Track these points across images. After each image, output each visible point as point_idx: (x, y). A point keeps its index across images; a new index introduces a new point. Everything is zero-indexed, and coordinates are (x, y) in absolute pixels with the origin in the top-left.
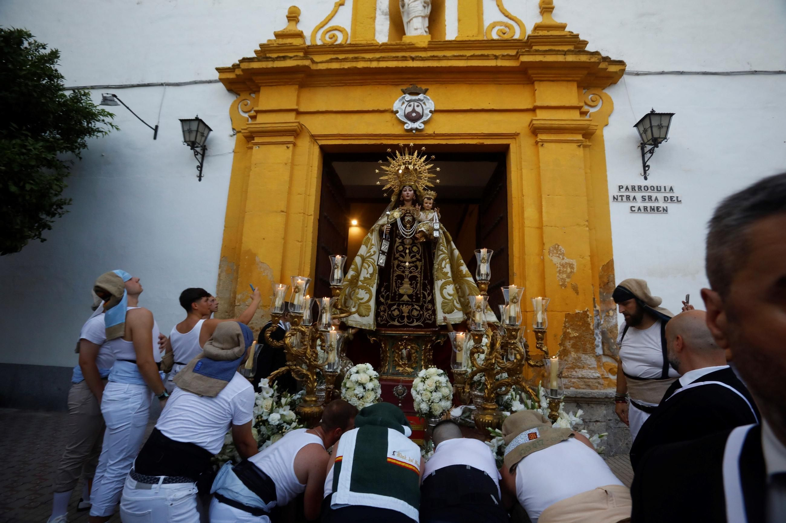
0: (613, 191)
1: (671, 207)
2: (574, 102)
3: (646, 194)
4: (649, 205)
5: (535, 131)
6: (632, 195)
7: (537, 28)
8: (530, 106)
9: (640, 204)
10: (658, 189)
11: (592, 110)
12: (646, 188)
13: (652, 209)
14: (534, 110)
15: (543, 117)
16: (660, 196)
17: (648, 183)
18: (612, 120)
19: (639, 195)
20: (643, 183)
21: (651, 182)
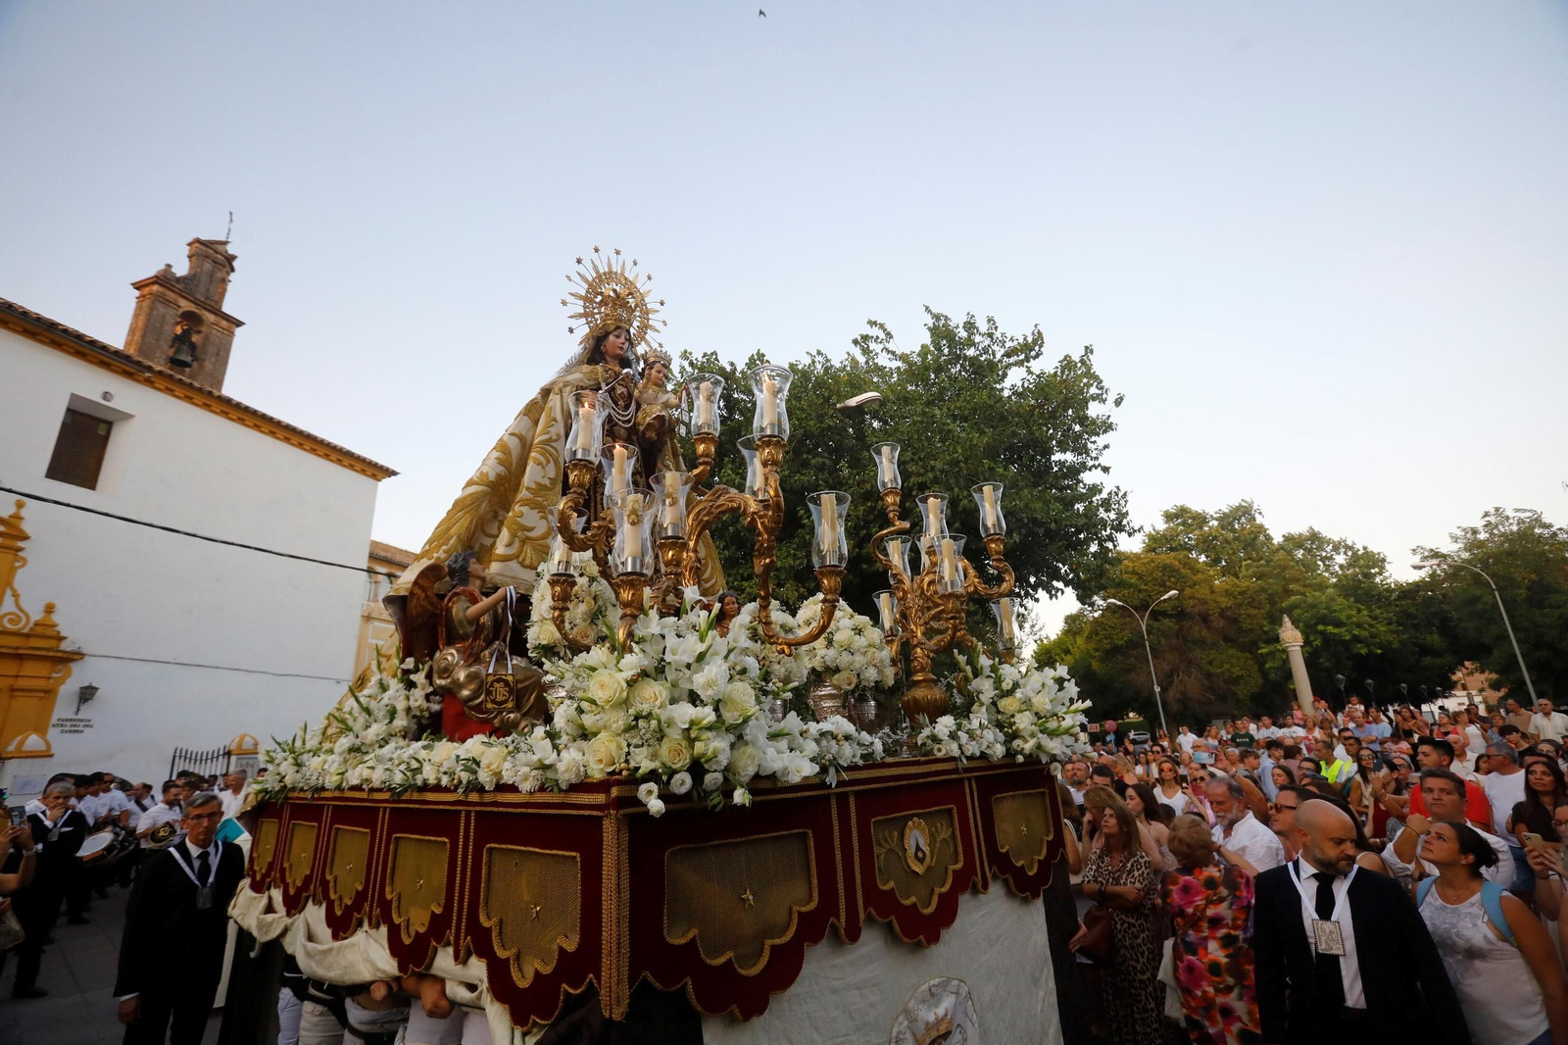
0: (54, 721)
1: (86, 730)
2: (45, 674)
3: (74, 723)
4: (73, 729)
5: (13, 690)
6: (64, 723)
7: (37, 624)
8: (14, 674)
9: (68, 728)
10: (82, 720)
11: (54, 675)
12: (75, 720)
13: (75, 731)
14: (17, 676)
15: (22, 683)
16: (82, 724)
17: (77, 717)
18: (67, 681)
19: (69, 723)
20: (74, 717)
21: (80, 716)
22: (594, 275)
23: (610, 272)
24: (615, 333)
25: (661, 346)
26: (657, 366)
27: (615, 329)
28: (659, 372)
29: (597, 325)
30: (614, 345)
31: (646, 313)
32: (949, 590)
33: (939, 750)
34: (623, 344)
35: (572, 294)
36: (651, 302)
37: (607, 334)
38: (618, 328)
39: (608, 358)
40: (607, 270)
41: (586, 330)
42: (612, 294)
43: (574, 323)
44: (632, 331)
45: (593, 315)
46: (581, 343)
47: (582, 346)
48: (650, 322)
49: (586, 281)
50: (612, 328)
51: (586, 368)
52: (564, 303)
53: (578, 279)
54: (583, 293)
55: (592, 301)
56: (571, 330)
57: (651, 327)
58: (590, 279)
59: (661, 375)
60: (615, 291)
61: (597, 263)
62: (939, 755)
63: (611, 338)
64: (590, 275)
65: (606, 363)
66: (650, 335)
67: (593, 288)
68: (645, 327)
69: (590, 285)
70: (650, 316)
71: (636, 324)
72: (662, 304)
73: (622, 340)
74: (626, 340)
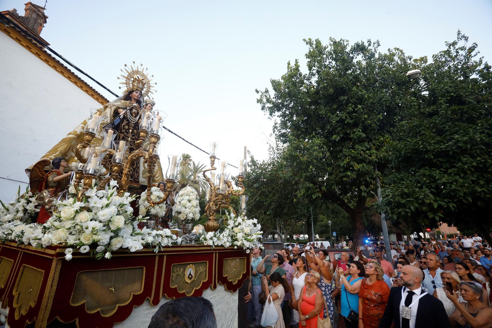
22: (131, 71)
23: (138, 71)
24: (136, 91)
25: (153, 99)
26: (149, 105)
27: (136, 90)
28: (150, 107)
29: (130, 88)
30: (135, 95)
31: (149, 87)
32: (221, 192)
33: (206, 243)
34: (138, 95)
35: (122, 76)
36: (152, 83)
37: (133, 91)
38: (137, 90)
39: (132, 100)
40: (136, 70)
41: (126, 89)
42: (137, 78)
43: (121, 86)
44: (143, 92)
45: (129, 84)
46: (123, 93)
47: (123, 94)
48: (151, 90)
49: (128, 72)
50: (135, 89)
51: (123, 101)
52: (119, 78)
53: (125, 71)
54: (126, 76)
55: (129, 79)
56: (120, 88)
57: (151, 92)
58: (130, 72)
59: (150, 108)
60: (138, 77)
61: (133, 67)
62: (205, 244)
63: (134, 93)
64: (130, 70)
65: (131, 101)
66: (150, 94)
67: (130, 75)
68: (148, 91)
69: (129, 74)
70: (151, 88)
71: (145, 90)
72: (156, 84)
73: (138, 94)
74: (140, 94)
